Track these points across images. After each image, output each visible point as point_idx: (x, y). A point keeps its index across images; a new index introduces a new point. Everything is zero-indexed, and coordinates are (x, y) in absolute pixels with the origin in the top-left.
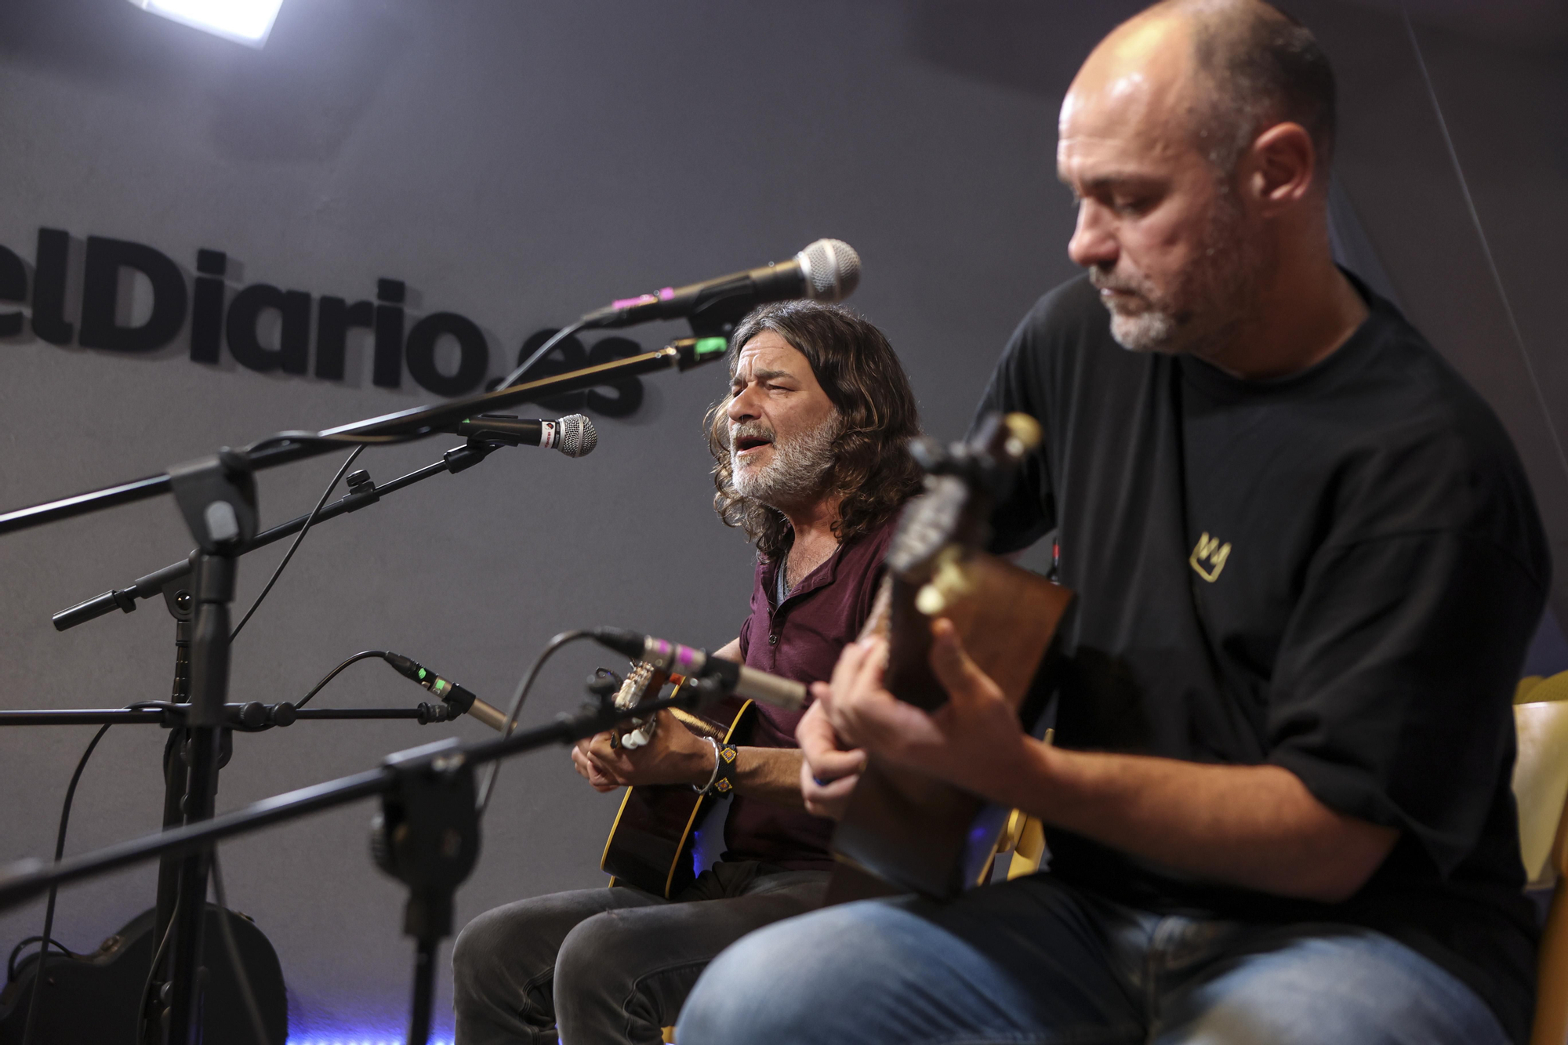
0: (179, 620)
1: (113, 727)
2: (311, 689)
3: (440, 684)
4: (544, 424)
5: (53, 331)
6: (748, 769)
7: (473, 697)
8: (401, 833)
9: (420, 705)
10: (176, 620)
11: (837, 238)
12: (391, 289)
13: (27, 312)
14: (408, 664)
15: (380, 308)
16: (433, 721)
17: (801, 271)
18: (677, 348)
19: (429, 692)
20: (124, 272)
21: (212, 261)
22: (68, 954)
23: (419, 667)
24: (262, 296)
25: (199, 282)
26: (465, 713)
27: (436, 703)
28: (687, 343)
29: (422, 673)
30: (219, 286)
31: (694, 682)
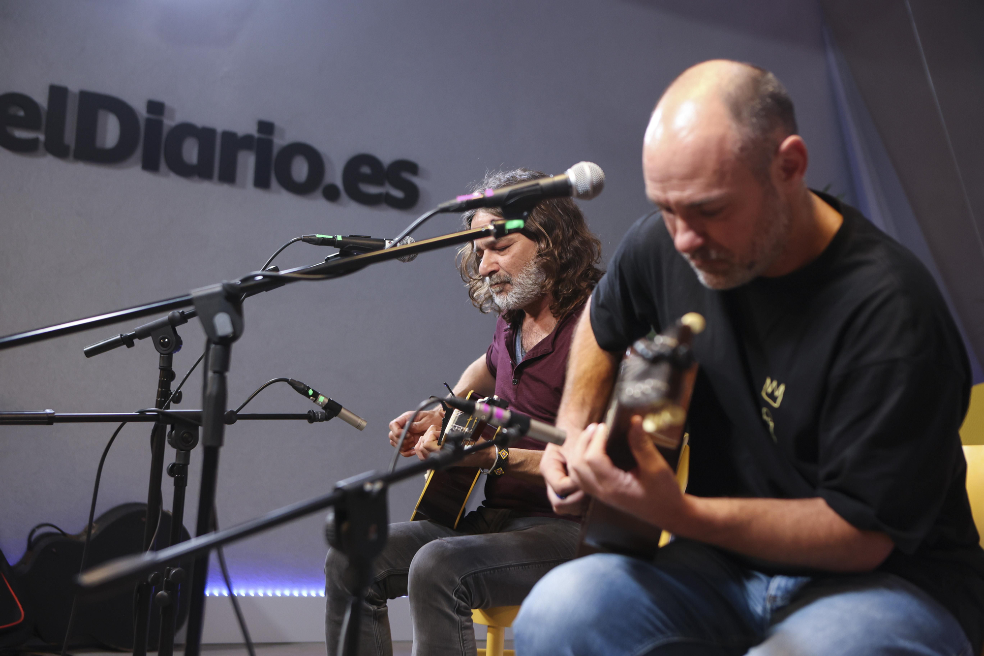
0: (161, 354)
1: (128, 425)
2: (245, 401)
3: (321, 399)
4: (387, 242)
5: (58, 150)
6: (514, 462)
7: (341, 407)
8: (345, 527)
9: (309, 412)
10: (159, 354)
11: (591, 161)
12: (266, 127)
13: (42, 137)
14: (303, 386)
15: (259, 139)
16: (317, 421)
17: (570, 180)
18: (495, 226)
19: (314, 403)
20: (102, 114)
21: (156, 107)
22: (64, 534)
23: (309, 388)
24: (186, 130)
25: (148, 121)
26: (335, 416)
27: (318, 410)
28: (500, 222)
29: (311, 392)
30: (160, 124)
31: (505, 431)
